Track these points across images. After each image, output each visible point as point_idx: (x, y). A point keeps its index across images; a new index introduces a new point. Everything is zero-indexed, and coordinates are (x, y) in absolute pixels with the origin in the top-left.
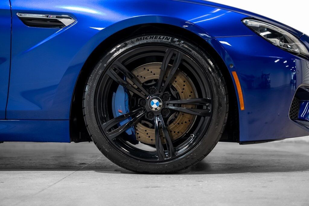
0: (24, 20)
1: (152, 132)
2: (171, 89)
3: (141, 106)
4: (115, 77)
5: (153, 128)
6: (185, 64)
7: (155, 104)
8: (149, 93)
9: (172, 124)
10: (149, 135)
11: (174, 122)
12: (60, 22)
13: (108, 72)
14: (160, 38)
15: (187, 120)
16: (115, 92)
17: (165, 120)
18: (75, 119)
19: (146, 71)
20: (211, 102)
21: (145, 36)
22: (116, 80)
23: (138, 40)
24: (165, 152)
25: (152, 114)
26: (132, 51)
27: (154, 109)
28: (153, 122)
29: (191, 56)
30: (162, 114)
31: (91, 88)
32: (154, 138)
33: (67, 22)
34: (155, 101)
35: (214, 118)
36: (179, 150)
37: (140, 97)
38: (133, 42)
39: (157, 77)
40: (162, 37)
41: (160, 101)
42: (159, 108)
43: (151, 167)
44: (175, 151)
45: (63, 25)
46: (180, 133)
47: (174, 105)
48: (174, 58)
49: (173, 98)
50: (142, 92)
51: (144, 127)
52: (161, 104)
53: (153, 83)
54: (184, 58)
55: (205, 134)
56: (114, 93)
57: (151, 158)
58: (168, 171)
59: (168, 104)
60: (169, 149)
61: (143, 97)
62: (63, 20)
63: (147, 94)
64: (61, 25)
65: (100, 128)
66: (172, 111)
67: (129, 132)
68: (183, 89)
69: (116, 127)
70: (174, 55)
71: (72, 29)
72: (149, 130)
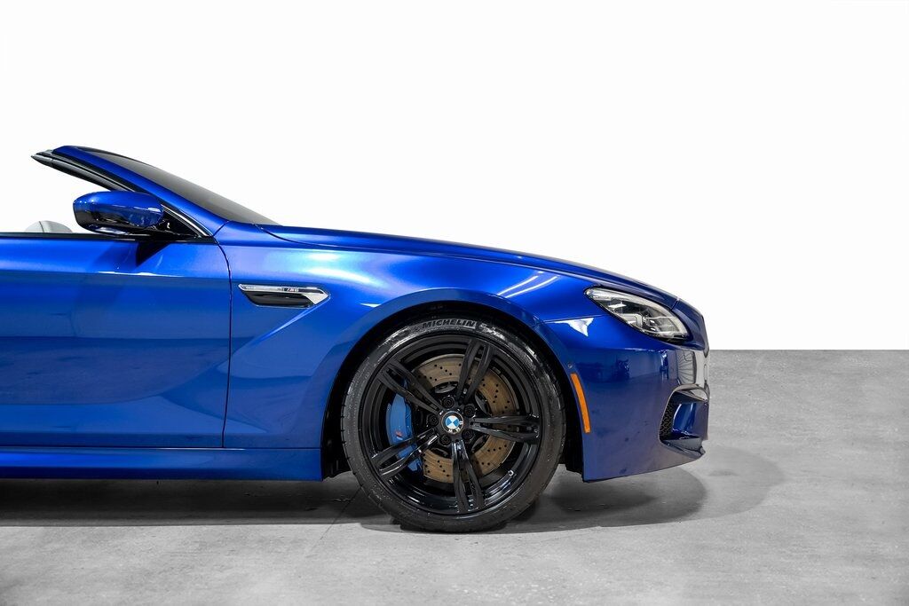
0: (248, 295)
1: (448, 464)
2: (476, 397)
3: (430, 426)
4: (390, 383)
5: (449, 456)
6: (496, 360)
7: (453, 423)
8: (443, 406)
9: (480, 451)
10: (444, 468)
11: (482, 448)
12: (306, 298)
13: (379, 376)
14: (458, 323)
15: (502, 445)
16: (392, 404)
17: (468, 447)
18: (329, 442)
19: (437, 370)
20: (540, 422)
21: (437, 319)
22: (391, 388)
23: (425, 326)
24: (468, 499)
25: (448, 438)
26: (416, 342)
27: (450, 431)
28: (449, 451)
29: (507, 351)
30: (463, 438)
31: (356, 390)
32: (451, 473)
33: (316, 298)
34: (453, 418)
35: (544, 447)
36: (490, 495)
37: (429, 412)
38: (416, 330)
39: (455, 377)
40: (462, 321)
41: (460, 419)
42: (458, 429)
43: (448, 523)
44: (484, 497)
45: (311, 304)
46: (492, 466)
47: (482, 425)
48: (481, 352)
49: (480, 414)
50: (432, 405)
51: (436, 456)
52: (462, 423)
53: (450, 389)
54: (496, 353)
55: (530, 471)
56: (389, 405)
57: (448, 508)
58: (473, 529)
59: (472, 424)
60: (475, 494)
61: (434, 412)
62: (310, 296)
63: (440, 407)
64: (307, 303)
65: (368, 462)
66: (479, 434)
67: (413, 467)
68: (496, 397)
69: (393, 460)
70: (481, 348)
71: (324, 306)
72: (444, 461)
